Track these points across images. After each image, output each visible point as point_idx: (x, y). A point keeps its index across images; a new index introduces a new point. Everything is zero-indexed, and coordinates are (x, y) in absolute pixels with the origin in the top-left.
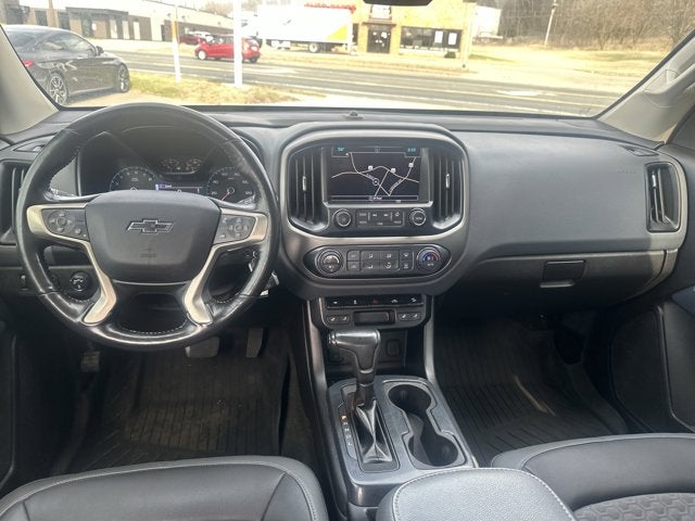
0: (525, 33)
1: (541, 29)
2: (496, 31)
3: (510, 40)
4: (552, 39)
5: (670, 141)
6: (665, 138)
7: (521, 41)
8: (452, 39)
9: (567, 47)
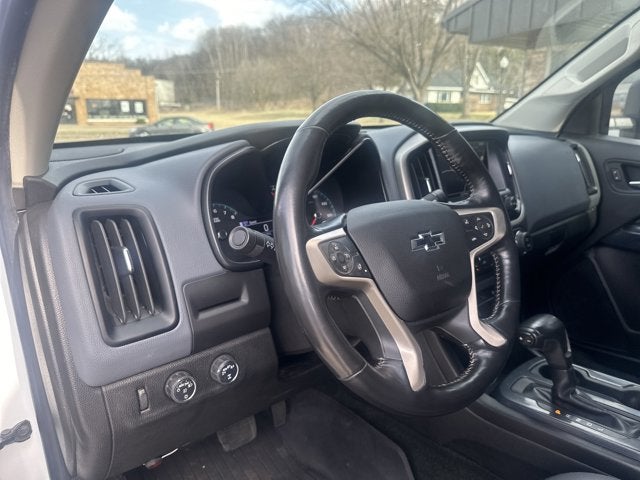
0: (199, 101)
1: (212, 98)
2: (173, 100)
3: (187, 107)
4: (222, 104)
5: (562, 131)
6: (557, 129)
7: (196, 107)
8: (139, 107)
9: (236, 110)
